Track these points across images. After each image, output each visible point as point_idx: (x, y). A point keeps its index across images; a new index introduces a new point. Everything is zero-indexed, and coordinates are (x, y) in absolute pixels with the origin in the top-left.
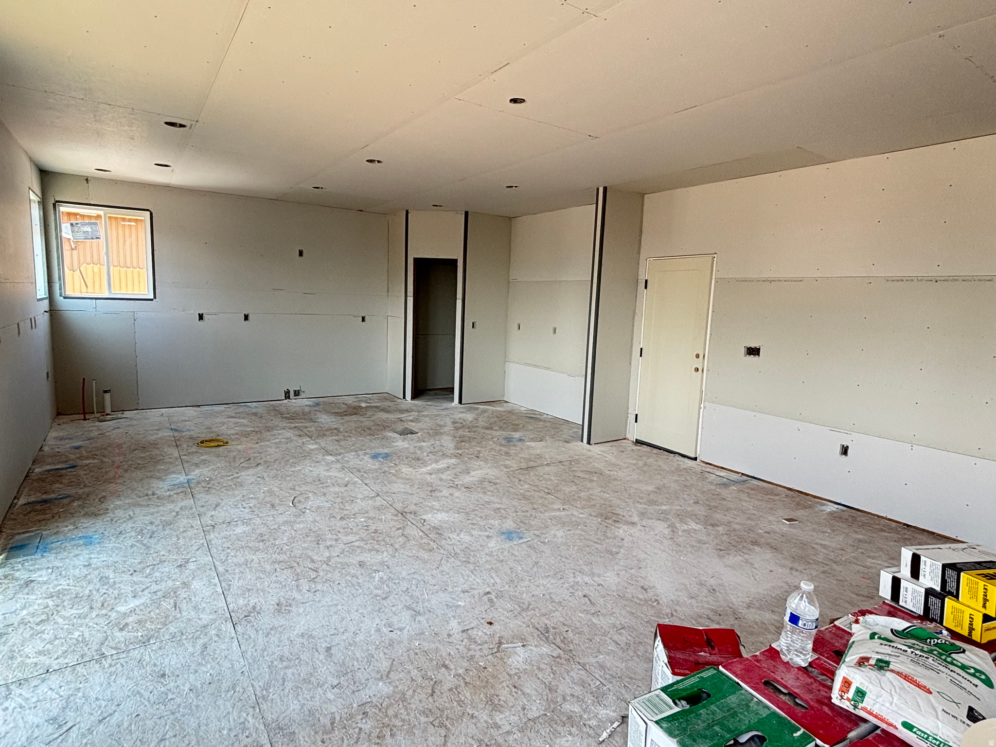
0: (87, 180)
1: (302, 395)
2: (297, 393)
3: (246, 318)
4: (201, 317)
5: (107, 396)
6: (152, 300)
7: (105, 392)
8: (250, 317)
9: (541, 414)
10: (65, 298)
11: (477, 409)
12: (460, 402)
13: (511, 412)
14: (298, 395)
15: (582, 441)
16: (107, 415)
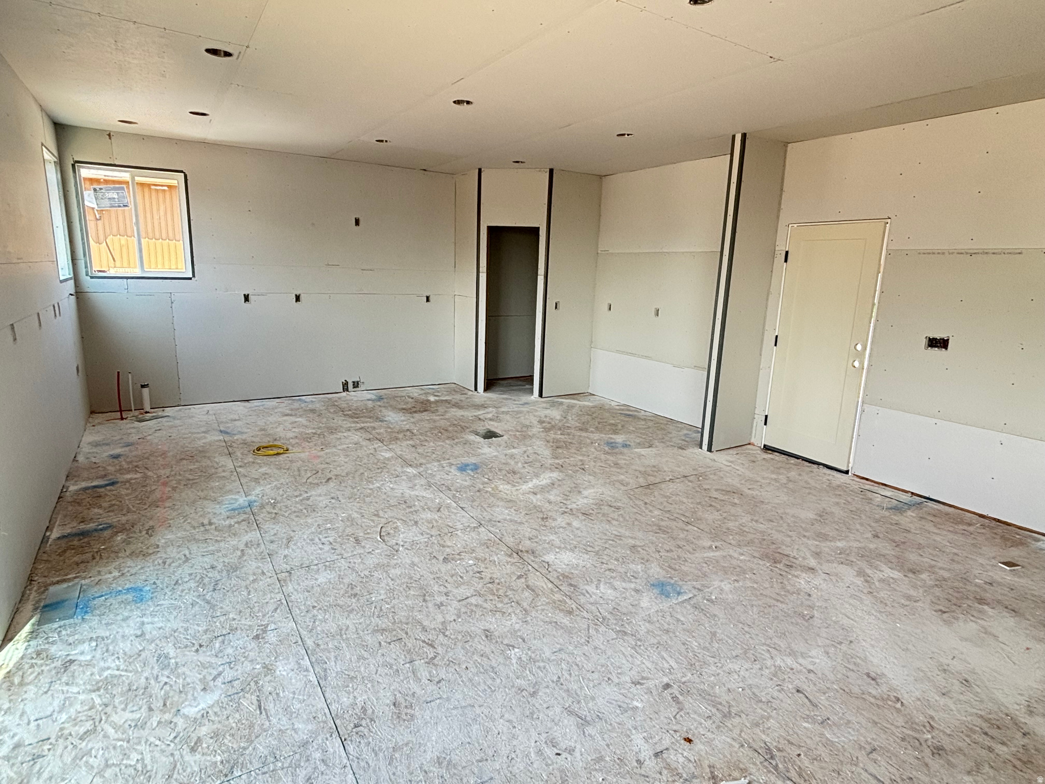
0: (109, 135)
1: (362, 387)
2: (356, 385)
3: (298, 298)
4: (247, 298)
5: (146, 391)
6: (190, 279)
7: (143, 386)
8: (302, 298)
9: (638, 410)
10: (92, 277)
11: (561, 403)
12: (541, 395)
13: (601, 408)
14: (357, 387)
15: (701, 448)
16: (147, 412)
